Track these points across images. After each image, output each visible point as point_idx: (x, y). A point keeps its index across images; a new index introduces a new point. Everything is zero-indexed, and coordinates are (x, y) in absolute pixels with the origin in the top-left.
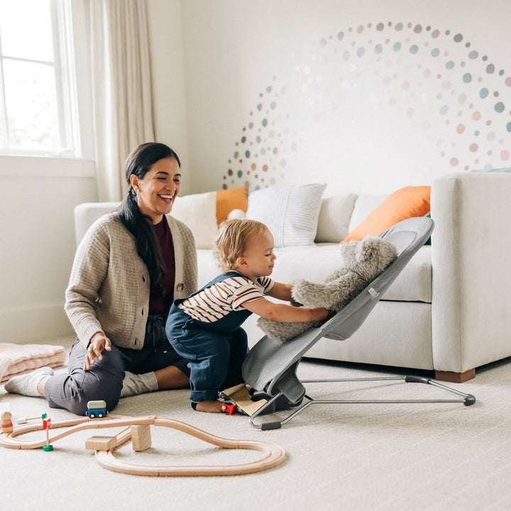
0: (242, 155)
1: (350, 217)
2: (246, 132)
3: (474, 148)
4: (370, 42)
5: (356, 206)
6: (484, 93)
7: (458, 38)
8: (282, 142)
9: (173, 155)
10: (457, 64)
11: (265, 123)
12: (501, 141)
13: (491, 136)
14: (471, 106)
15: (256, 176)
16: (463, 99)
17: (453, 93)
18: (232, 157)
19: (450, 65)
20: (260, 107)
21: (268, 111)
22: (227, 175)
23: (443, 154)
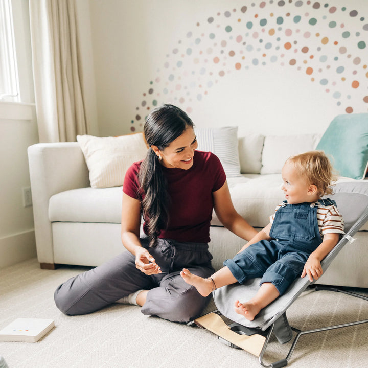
0: (149, 104)
1: (262, 153)
2: (153, 84)
4: (272, 15)
5: (265, 144)
7: (354, 14)
8: (188, 94)
10: (353, 34)
11: (172, 77)
14: (365, 67)
16: (357, 61)
17: (349, 56)
18: (140, 105)
19: (346, 35)
20: (167, 65)
21: (174, 69)
22: (135, 119)
23: (339, 104)
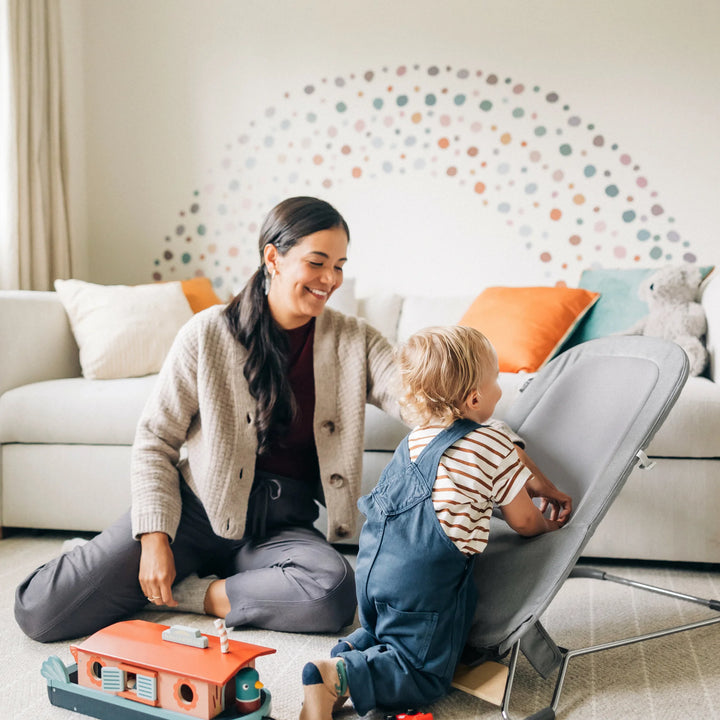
0: (191, 231)
1: (397, 327)
2: (200, 196)
3: (575, 240)
4: (417, 89)
6: (590, 171)
7: (552, 98)
9: (341, 225)
10: (551, 131)
11: (234, 185)
12: (614, 234)
13: (600, 227)
14: (571, 186)
15: (217, 263)
16: (558, 176)
17: (545, 167)
18: (172, 233)
19: (540, 131)
20: (226, 164)
21: (240, 171)
22: (161, 258)
23: (529, 246)
